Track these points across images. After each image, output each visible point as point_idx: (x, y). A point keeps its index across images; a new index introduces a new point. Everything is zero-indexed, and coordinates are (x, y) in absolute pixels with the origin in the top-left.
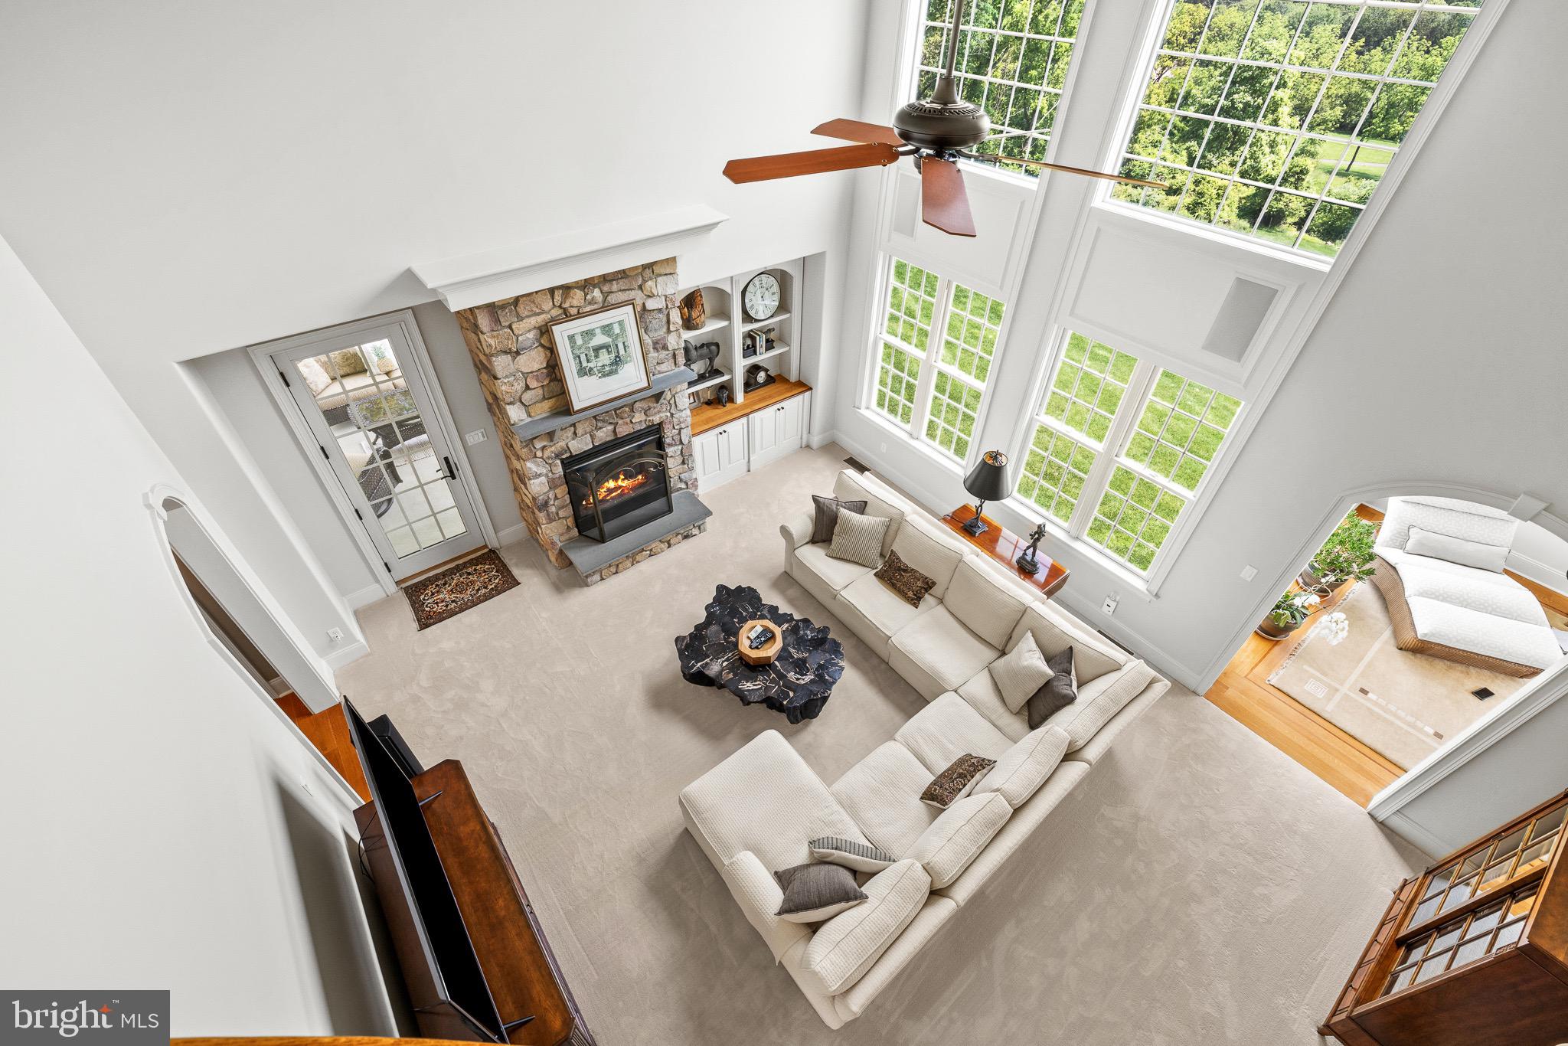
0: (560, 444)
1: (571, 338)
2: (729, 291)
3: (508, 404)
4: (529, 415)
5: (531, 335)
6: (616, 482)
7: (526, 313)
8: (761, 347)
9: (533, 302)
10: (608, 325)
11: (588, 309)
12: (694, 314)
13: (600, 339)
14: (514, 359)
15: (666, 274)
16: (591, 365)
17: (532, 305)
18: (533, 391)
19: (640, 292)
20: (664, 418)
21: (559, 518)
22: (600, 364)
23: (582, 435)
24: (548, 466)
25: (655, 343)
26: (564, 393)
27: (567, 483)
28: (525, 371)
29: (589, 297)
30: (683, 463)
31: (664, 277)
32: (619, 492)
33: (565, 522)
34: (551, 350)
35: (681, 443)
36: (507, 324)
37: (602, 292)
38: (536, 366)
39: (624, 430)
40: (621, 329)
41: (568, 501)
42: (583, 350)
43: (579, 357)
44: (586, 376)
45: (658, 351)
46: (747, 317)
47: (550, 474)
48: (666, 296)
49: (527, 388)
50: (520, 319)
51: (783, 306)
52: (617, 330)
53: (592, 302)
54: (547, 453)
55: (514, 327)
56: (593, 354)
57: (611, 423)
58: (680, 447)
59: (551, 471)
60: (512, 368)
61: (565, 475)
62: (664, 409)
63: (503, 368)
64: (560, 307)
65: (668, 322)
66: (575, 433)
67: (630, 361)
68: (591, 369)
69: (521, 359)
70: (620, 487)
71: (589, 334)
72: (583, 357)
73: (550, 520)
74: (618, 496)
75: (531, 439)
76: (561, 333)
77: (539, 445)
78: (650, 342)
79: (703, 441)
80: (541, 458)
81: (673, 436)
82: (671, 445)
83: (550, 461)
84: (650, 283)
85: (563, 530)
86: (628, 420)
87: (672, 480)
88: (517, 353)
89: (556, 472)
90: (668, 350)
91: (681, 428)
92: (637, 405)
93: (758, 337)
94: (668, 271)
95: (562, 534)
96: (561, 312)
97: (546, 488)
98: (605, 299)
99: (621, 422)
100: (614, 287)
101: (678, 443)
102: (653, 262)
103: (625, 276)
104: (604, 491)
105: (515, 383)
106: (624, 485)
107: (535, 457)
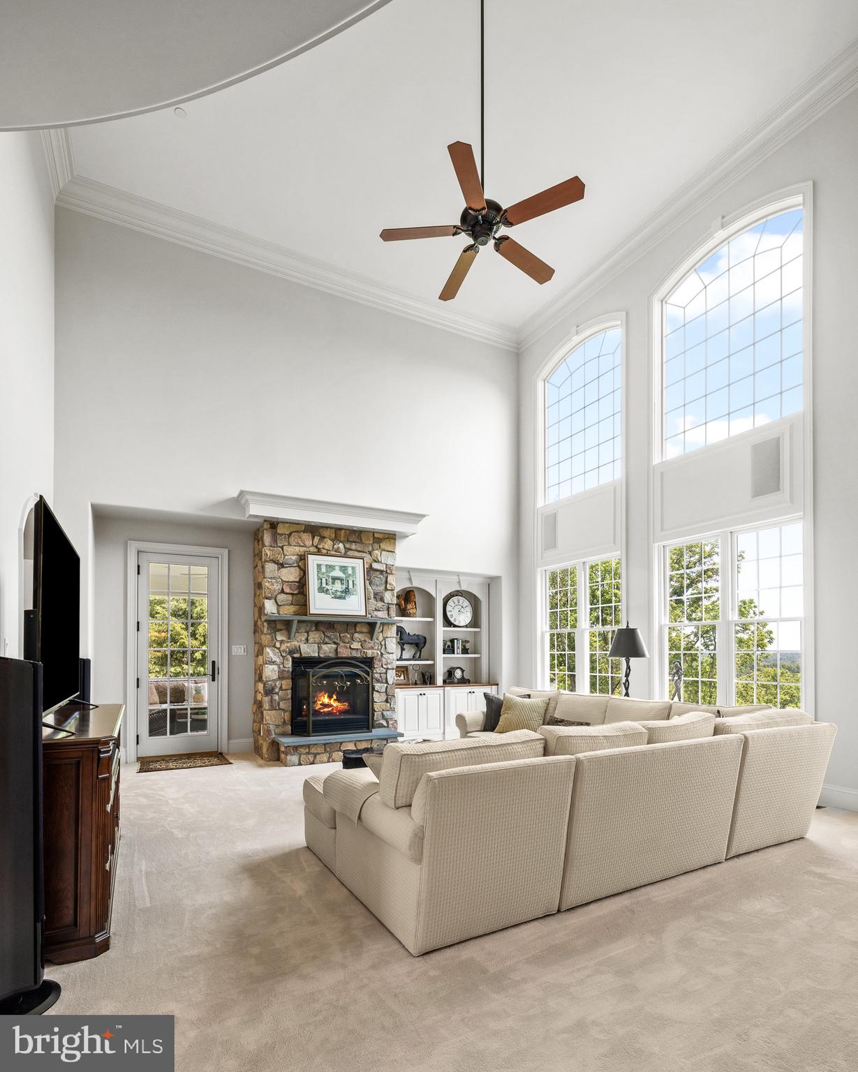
0: (294, 643)
1: (319, 566)
2: (434, 595)
3: (267, 598)
4: (279, 613)
5: (294, 558)
6: (330, 700)
7: (294, 544)
8: (458, 648)
9: (300, 538)
10: (344, 567)
11: (333, 553)
12: (409, 606)
13: (337, 573)
14: (279, 569)
15: (388, 551)
16: (327, 587)
17: (299, 540)
18: (285, 596)
19: (369, 556)
20: (375, 655)
21: (280, 709)
22: (334, 589)
23: (312, 643)
24: (281, 658)
25: (376, 594)
26: (306, 605)
27: (292, 679)
28: (284, 580)
29: (335, 547)
30: (387, 701)
31: (386, 552)
33: (283, 714)
34: (304, 572)
35: (387, 682)
36: (281, 545)
37: (344, 547)
38: (292, 579)
39: (344, 653)
40: (353, 572)
41: (290, 696)
42: (325, 576)
43: (321, 579)
44: (323, 594)
45: (377, 601)
46: (448, 622)
47: (281, 666)
48: (386, 565)
49: (283, 591)
50: (289, 544)
51: (475, 622)
52: (350, 571)
53: (337, 550)
54: (283, 647)
55: (284, 548)
56: (331, 581)
57: (335, 643)
58: (386, 685)
59: (283, 663)
60: (276, 574)
61: (292, 672)
62: (376, 648)
63: (271, 571)
64: (316, 547)
65: (386, 582)
66: (307, 640)
67: (356, 595)
68: (327, 590)
69: (284, 571)
71: (330, 568)
72: (324, 580)
73: (272, 708)
74: (329, 713)
75: (274, 621)
76: (313, 561)
77: (279, 637)
78: (372, 591)
79: (406, 697)
80: (278, 649)
81: (380, 673)
82: (378, 681)
83: (284, 655)
84: (376, 551)
85: (279, 722)
86: (348, 645)
87: (376, 713)
88: (281, 566)
89: (287, 666)
90: (384, 602)
91: (388, 669)
92: (356, 635)
93: (456, 641)
94: (390, 549)
95: (277, 726)
96: (316, 550)
97: (276, 677)
98: (346, 552)
99: (342, 644)
100: (353, 547)
101: (384, 681)
102: (381, 536)
103: (361, 542)
104: (319, 703)
105: (275, 585)
106: (335, 705)
107: (274, 646)
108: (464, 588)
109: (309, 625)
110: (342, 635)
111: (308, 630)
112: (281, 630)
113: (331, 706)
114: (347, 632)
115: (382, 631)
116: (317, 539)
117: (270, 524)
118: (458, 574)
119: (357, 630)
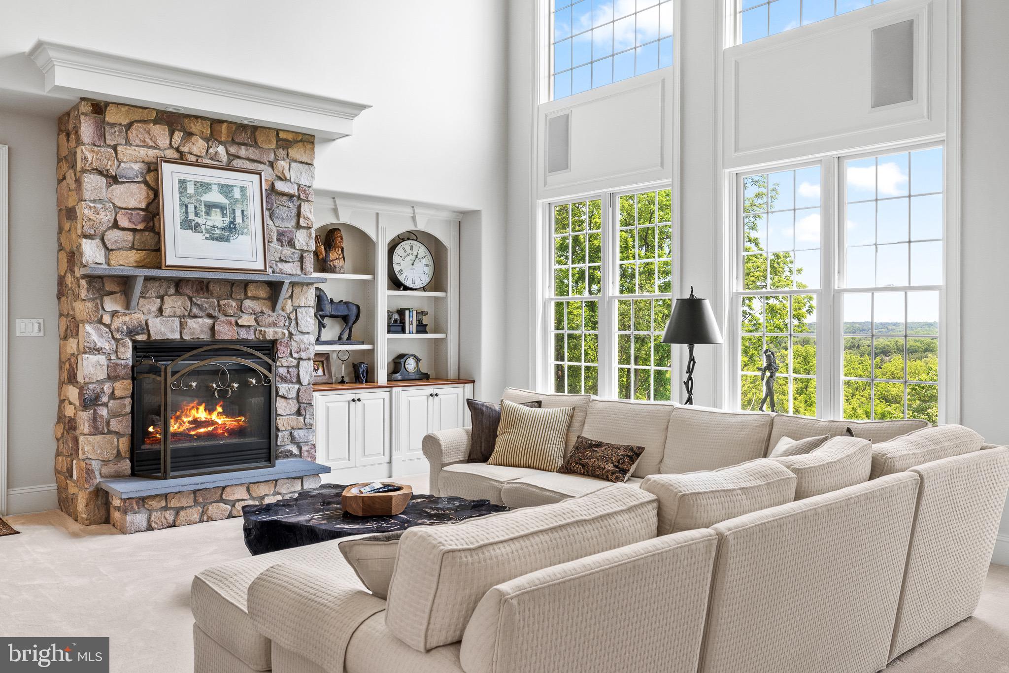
0: (139, 316)
1: (183, 183)
2: (373, 237)
3: (86, 236)
4: (108, 263)
5: (137, 167)
7: (138, 142)
8: (411, 323)
9: (149, 133)
10: (227, 186)
11: (208, 161)
12: (333, 255)
13: (214, 196)
14: (109, 185)
15: (301, 163)
16: (197, 220)
17: (146, 135)
18: (121, 233)
19: (270, 169)
20: (279, 336)
21: (110, 432)
22: (210, 223)
23: (170, 316)
24: (113, 342)
25: (280, 235)
26: (159, 250)
27: (133, 379)
28: (118, 204)
29: (211, 151)
30: (298, 413)
31: (299, 164)
33: (116, 440)
34: (155, 193)
35: (299, 381)
36: (112, 143)
37: (227, 153)
38: (133, 204)
39: (226, 332)
40: (242, 196)
41: (128, 409)
42: (193, 200)
43: (187, 206)
44: (190, 231)
45: (282, 246)
46: (396, 283)
47: (113, 357)
48: (299, 185)
49: (116, 225)
50: (128, 143)
51: (437, 282)
52: (237, 194)
53: (215, 157)
54: (117, 323)
55: (119, 148)
56: (204, 210)
57: (210, 316)
58: (297, 386)
59: (116, 352)
60: (104, 194)
61: (133, 367)
62: (281, 324)
63: (94, 189)
64: (177, 150)
65: (299, 215)
66: (160, 310)
67: (247, 234)
68: (198, 225)
69: (118, 189)
71: (204, 187)
72: (191, 209)
73: (96, 431)
74: (210, 436)
75: (101, 277)
76: (171, 174)
77: (110, 305)
78: (274, 229)
79: (328, 404)
80: (108, 326)
81: (288, 367)
82: (284, 380)
83: (118, 336)
84: (282, 162)
85: (110, 454)
86: (233, 320)
87: (280, 434)
88: (114, 180)
89: (122, 356)
90: (295, 248)
91: (301, 359)
92: (248, 303)
93: (407, 312)
94: (304, 159)
95: (105, 462)
96: (176, 155)
97: (103, 375)
98: (229, 161)
99: (222, 318)
100: (243, 152)
101: (294, 380)
102: (290, 137)
103: (256, 145)
104: (185, 419)
105: (102, 214)
106: (220, 421)
107: (100, 321)
108: (421, 227)
109: (165, 284)
110: (222, 302)
111: (162, 292)
112: (111, 293)
113: (213, 423)
114: (231, 297)
115: (291, 297)
116: (178, 136)
117: (93, 105)
118: (413, 205)
119: (250, 294)
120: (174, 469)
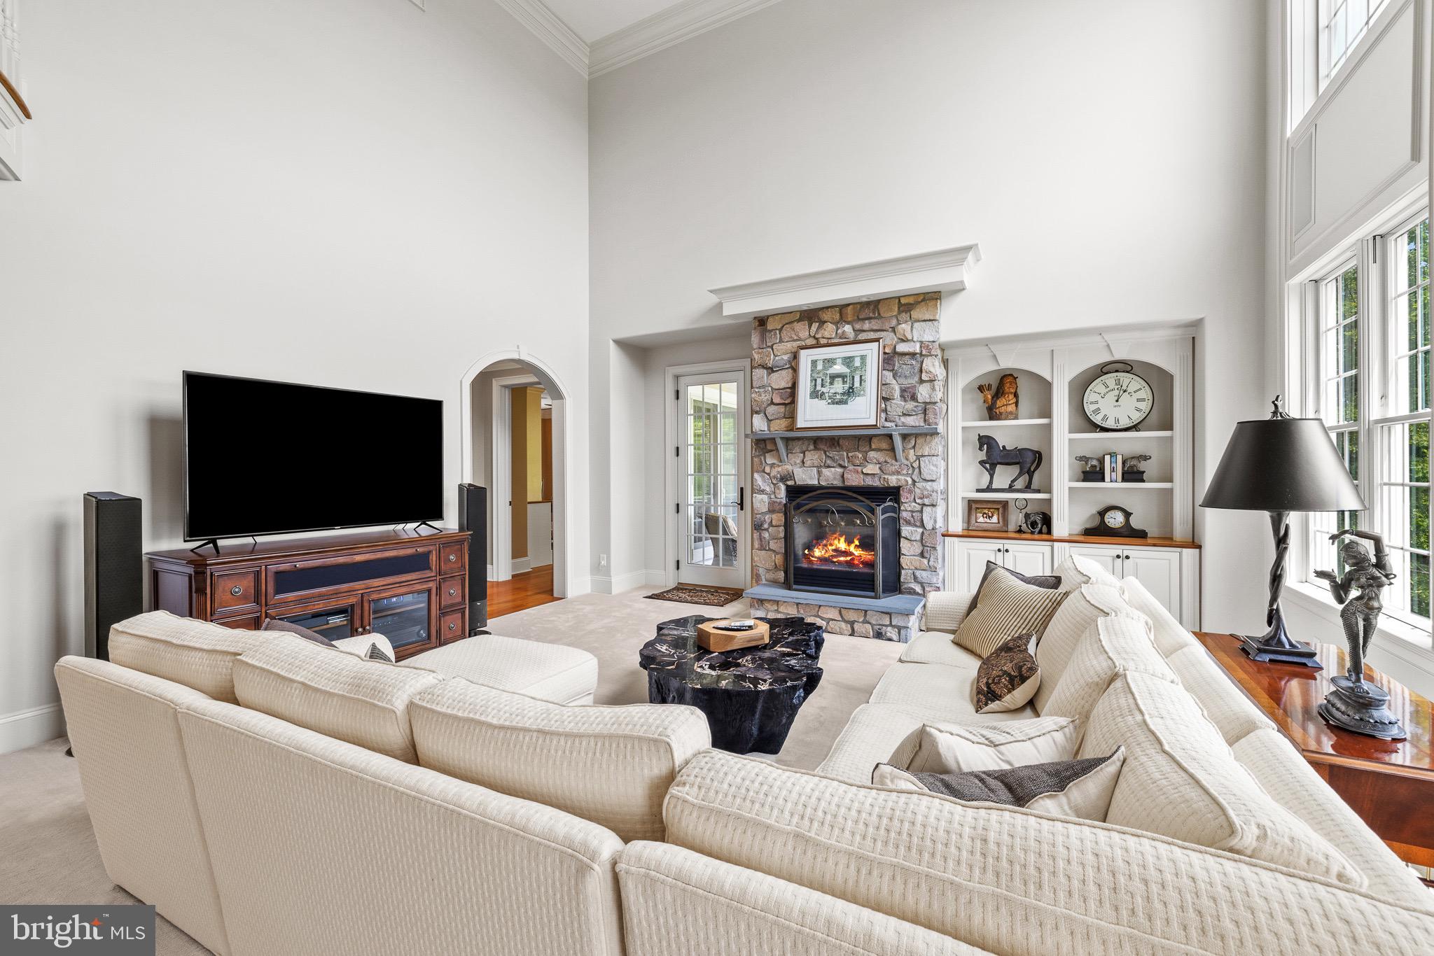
0: (788, 467)
1: (814, 363)
2: (1048, 378)
3: (755, 413)
4: (769, 430)
5: (786, 357)
6: (849, 545)
7: (787, 339)
8: (1114, 471)
9: (793, 330)
10: (849, 358)
11: (836, 340)
13: (838, 368)
14: (769, 374)
15: (925, 321)
16: (824, 390)
17: (793, 333)
18: (776, 407)
19: (892, 334)
20: (903, 483)
21: (770, 550)
22: (832, 391)
23: (810, 467)
24: (772, 486)
25: (903, 391)
26: (795, 417)
27: (786, 513)
28: (774, 387)
29: (840, 331)
30: (922, 555)
31: (922, 323)
32: (849, 558)
33: (773, 556)
34: (795, 374)
35: (923, 526)
36: (770, 344)
37: (854, 330)
38: (782, 385)
39: (854, 480)
40: (862, 363)
41: (782, 535)
42: (821, 375)
43: (816, 380)
44: (817, 399)
45: (905, 401)
46: (1088, 424)
47: (773, 496)
48: (922, 343)
49: (772, 403)
50: (781, 341)
51: (1158, 419)
52: (857, 363)
53: (843, 335)
54: (775, 472)
55: (775, 346)
56: (829, 381)
57: (841, 466)
58: (920, 530)
59: (774, 493)
60: (765, 381)
61: (785, 504)
62: (905, 472)
63: (758, 379)
64: (814, 337)
65: (922, 370)
66: (803, 462)
67: (864, 395)
68: (823, 394)
69: (774, 376)
70: (851, 554)
71: (830, 362)
72: (819, 381)
73: (761, 548)
75: (764, 440)
76: (806, 357)
77: (769, 461)
78: (897, 388)
80: (769, 474)
81: (912, 512)
82: (908, 523)
83: (775, 482)
84: (903, 325)
85: (770, 565)
86: (859, 469)
87: (903, 572)
88: (771, 370)
89: (779, 496)
90: (917, 402)
91: (924, 505)
92: (872, 454)
93: (1107, 458)
94: (927, 317)
95: (768, 570)
96: (814, 342)
97: (765, 509)
98: (856, 335)
99: (851, 467)
100: (867, 325)
101: (918, 524)
102: (911, 300)
103: (880, 317)
104: (830, 548)
105: (763, 395)
107: (764, 471)
108: (1125, 355)
109: (806, 442)
110: (850, 454)
111: (804, 448)
112: (771, 451)
114: (858, 451)
115: (914, 447)
116: (815, 326)
117: (759, 321)
118: (1102, 331)
119: (873, 447)
120: (796, 583)
